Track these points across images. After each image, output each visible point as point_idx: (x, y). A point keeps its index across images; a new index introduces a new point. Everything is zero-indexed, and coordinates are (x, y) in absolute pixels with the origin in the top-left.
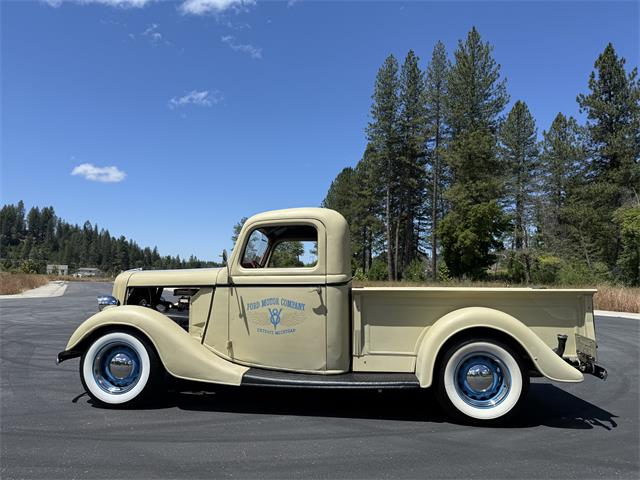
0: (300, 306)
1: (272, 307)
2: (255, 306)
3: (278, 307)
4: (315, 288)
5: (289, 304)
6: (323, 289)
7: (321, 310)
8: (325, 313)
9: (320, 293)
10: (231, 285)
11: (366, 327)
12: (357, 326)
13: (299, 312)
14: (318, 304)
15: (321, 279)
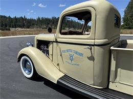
0: (81, 55)
1: (70, 53)
2: (64, 51)
3: (72, 53)
4: (88, 47)
5: (76, 53)
6: (93, 47)
7: (92, 58)
8: (94, 60)
9: (91, 49)
10: (57, 42)
11: (119, 70)
12: (113, 68)
13: (81, 57)
14: (90, 55)
15: (91, 42)
